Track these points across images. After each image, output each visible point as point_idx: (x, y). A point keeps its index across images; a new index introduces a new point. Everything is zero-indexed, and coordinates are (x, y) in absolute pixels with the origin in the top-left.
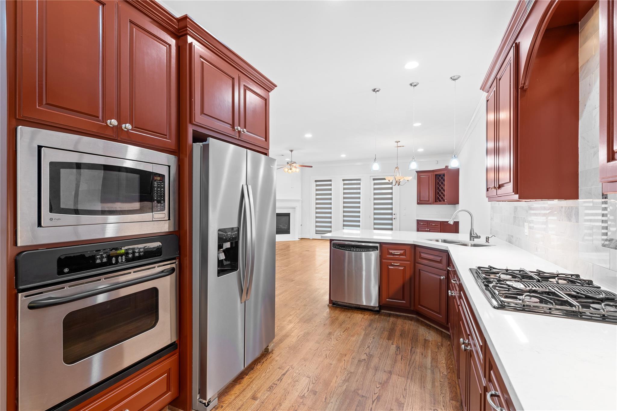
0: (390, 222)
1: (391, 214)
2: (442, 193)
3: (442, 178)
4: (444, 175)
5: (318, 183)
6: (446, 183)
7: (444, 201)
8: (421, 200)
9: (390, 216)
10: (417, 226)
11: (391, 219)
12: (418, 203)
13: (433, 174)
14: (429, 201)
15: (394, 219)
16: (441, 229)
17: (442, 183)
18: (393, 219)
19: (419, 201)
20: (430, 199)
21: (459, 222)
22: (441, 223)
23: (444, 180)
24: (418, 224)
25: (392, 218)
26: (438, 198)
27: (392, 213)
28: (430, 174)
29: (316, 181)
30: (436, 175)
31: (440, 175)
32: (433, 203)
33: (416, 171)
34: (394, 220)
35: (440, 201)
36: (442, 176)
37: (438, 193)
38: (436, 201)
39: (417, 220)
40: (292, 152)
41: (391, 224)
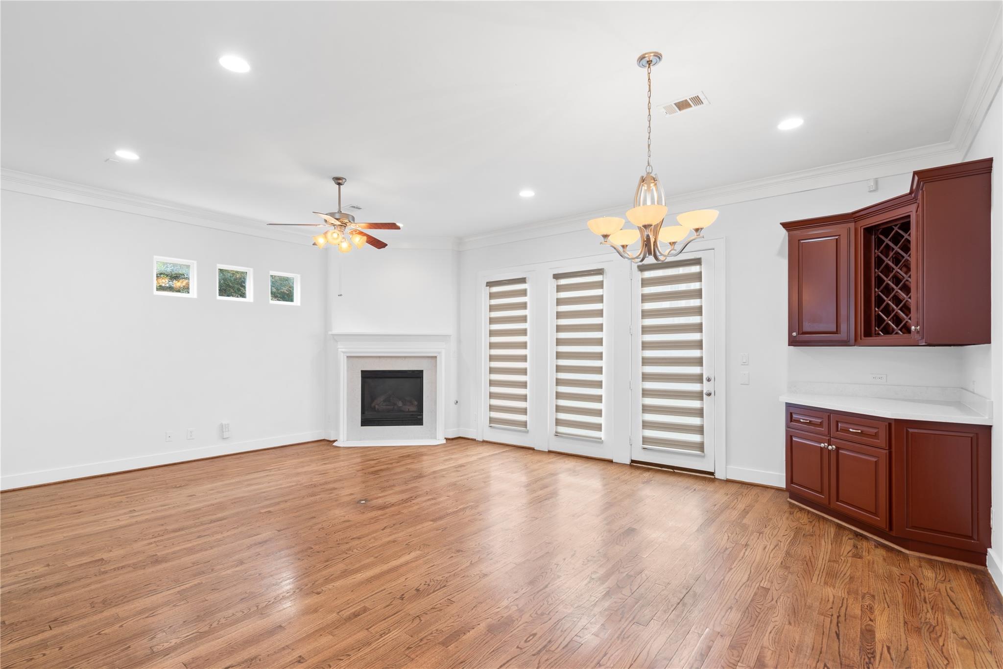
0: (695, 404)
1: (699, 379)
2: (897, 300)
3: (896, 239)
4: (906, 225)
5: (495, 289)
6: (913, 257)
7: (907, 329)
8: (807, 327)
9: (695, 387)
10: (788, 426)
11: (699, 396)
12: (793, 342)
13: (856, 230)
14: (836, 332)
15: (709, 394)
16: (890, 453)
17: (897, 260)
18: (705, 396)
19: (794, 334)
20: (843, 327)
21: (989, 428)
22: (890, 424)
23: (906, 248)
24: (791, 421)
25: (702, 392)
26: (880, 320)
27: (701, 375)
28: (841, 229)
29: (490, 284)
30: (868, 231)
31: (885, 229)
32: (856, 340)
33: (781, 224)
34: (709, 398)
35: (887, 331)
36: (896, 229)
37: (879, 301)
38: (868, 333)
39: (788, 405)
40: (339, 184)
41: (700, 413)
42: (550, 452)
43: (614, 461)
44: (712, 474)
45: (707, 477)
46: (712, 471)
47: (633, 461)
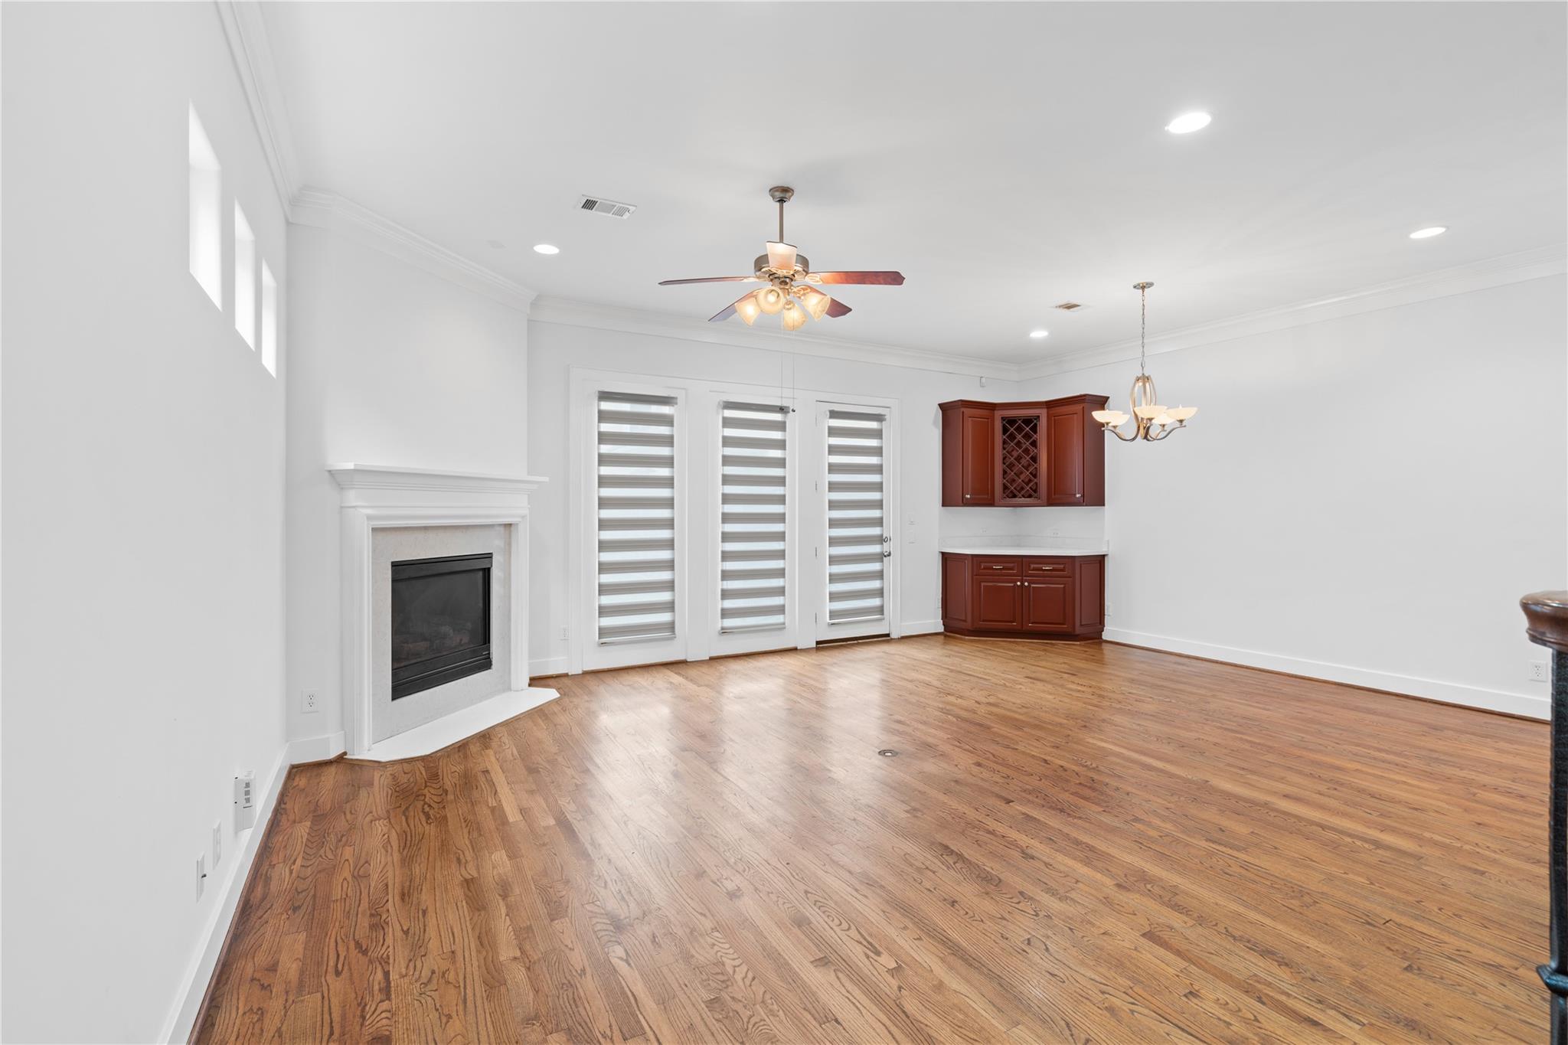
0: (875, 566)
1: (879, 538)
9: (876, 549)
11: (881, 557)
13: (996, 416)
15: (890, 554)
18: (885, 556)
19: (968, 496)
25: (882, 553)
27: (882, 535)
28: (988, 414)
29: (605, 396)
32: (998, 501)
34: (889, 557)
40: (782, 201)
41: (880, 575)
42: (712, 659)
43: (799, 648)
44: (888, 635)
45: (885, 638)
46: (888, 632)
47: (818, 643)
